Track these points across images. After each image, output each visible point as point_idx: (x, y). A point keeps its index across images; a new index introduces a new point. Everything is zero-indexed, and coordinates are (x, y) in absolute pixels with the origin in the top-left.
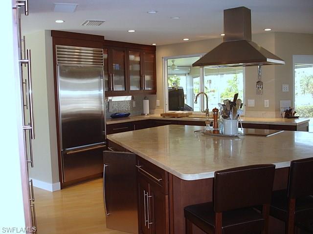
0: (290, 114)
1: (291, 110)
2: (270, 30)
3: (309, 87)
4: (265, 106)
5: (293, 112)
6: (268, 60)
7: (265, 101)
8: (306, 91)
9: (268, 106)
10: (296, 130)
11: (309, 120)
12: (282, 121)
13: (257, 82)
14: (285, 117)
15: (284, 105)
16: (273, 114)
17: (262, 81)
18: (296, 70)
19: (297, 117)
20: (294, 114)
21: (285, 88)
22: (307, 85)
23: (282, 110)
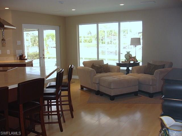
0: (22, 57)
1: (22, 55)
2: (8, 8)
3: (36, 42)
4: (8, 54)
5: (24, 56)
6: (5, 26)
7: (7, 50)
8: (34, 44)
9: (9, 54)
10: (26, 66)
11: (33, 60)
12: (18, 62)
13: (2, 40)
14: (19, 60)
15: (19, 53)
16: (12, 58)
17: (5, 39)
18: (24, 32)
19: (26, 59)
20: (24, 57)
21: (19, 42)
22: (35, 41)
23: (18, 55)
